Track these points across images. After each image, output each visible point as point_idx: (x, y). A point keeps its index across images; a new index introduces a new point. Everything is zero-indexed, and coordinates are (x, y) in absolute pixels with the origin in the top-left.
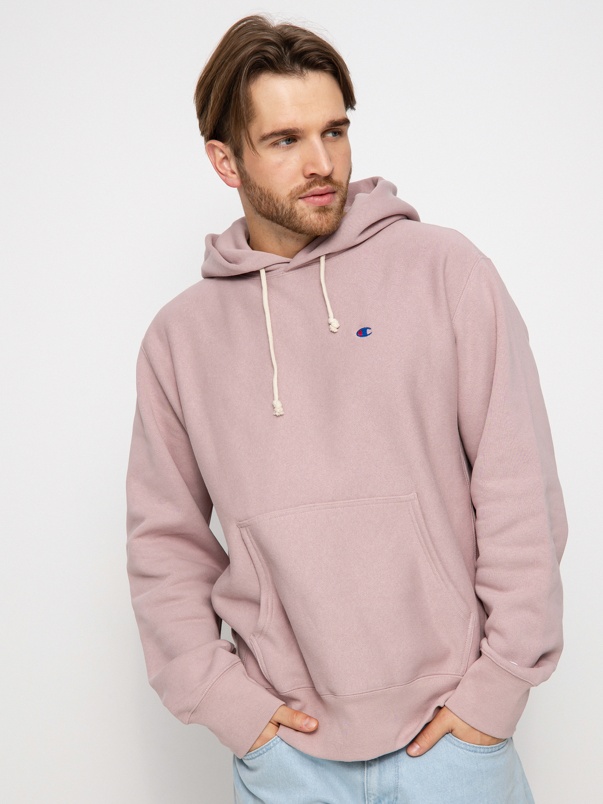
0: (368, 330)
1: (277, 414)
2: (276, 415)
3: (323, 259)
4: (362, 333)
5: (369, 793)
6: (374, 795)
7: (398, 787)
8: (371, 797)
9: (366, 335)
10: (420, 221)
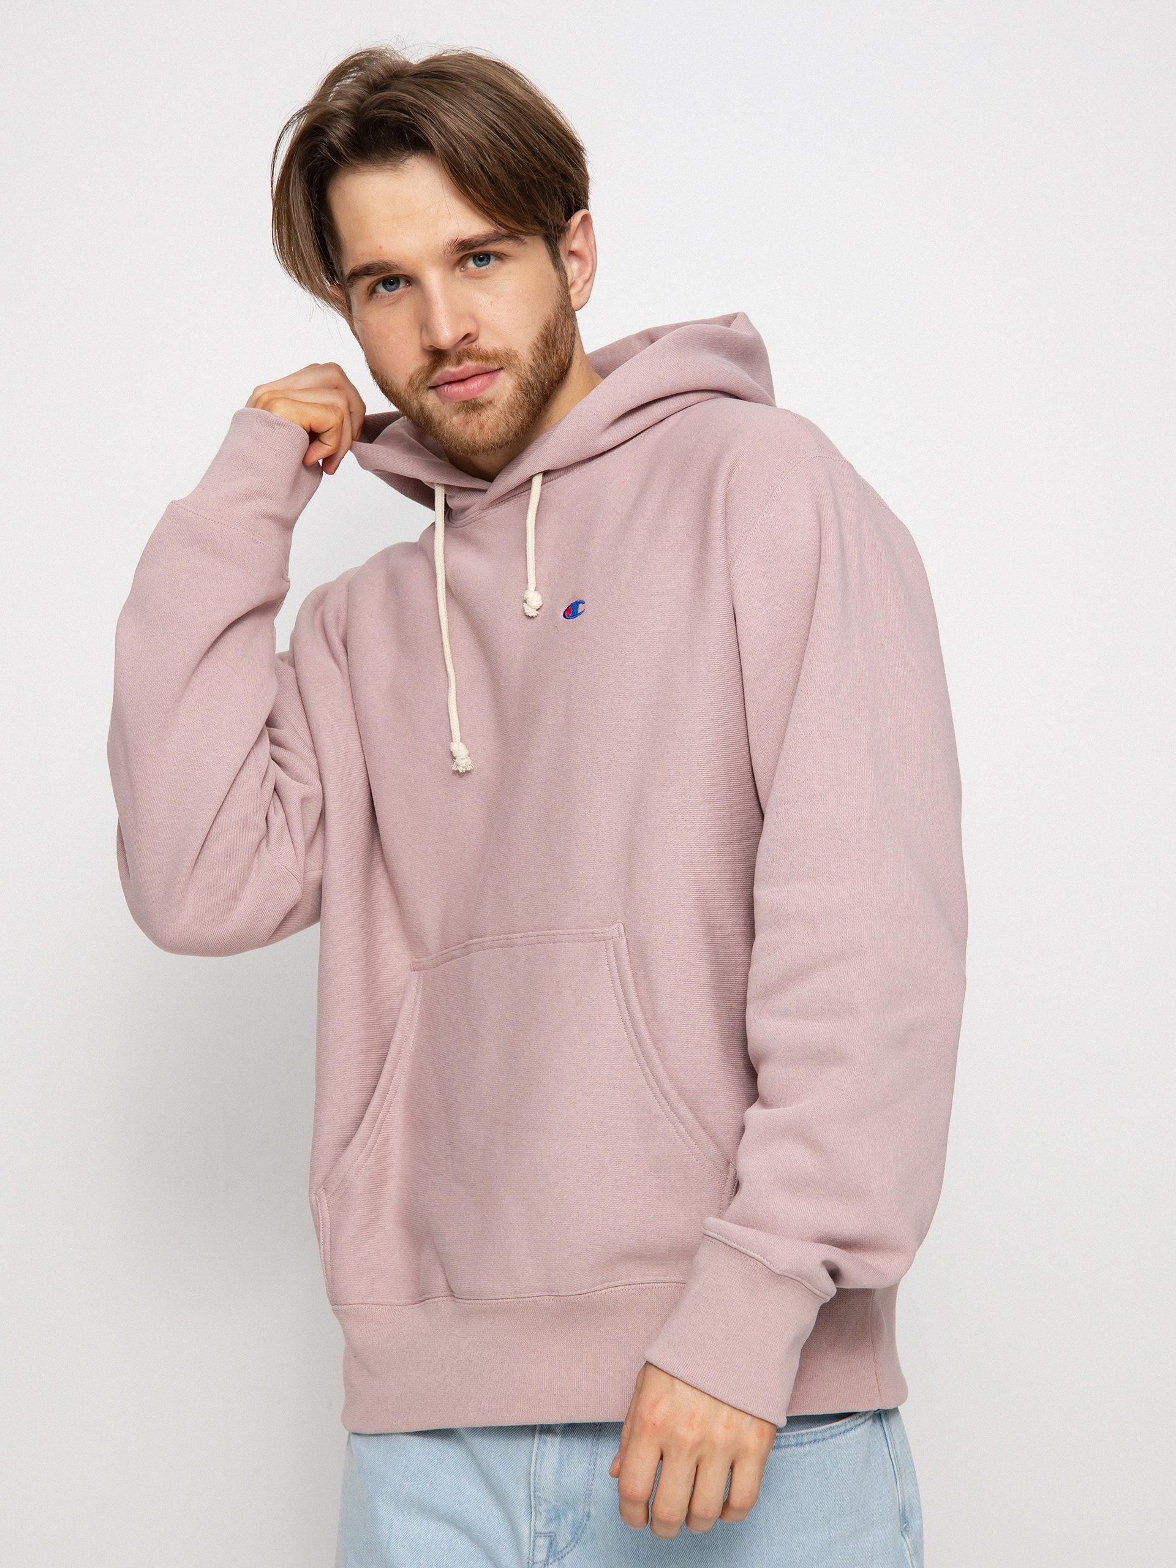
0: (581, 604)
1: (461, 770)
2: (458, 771)
3: (537, 481)
4: (572, 612)
5: (539, 1497)
6: (546, 1501)
7: (591, 1494)
8: (540, 1505)
9: (576, 615)
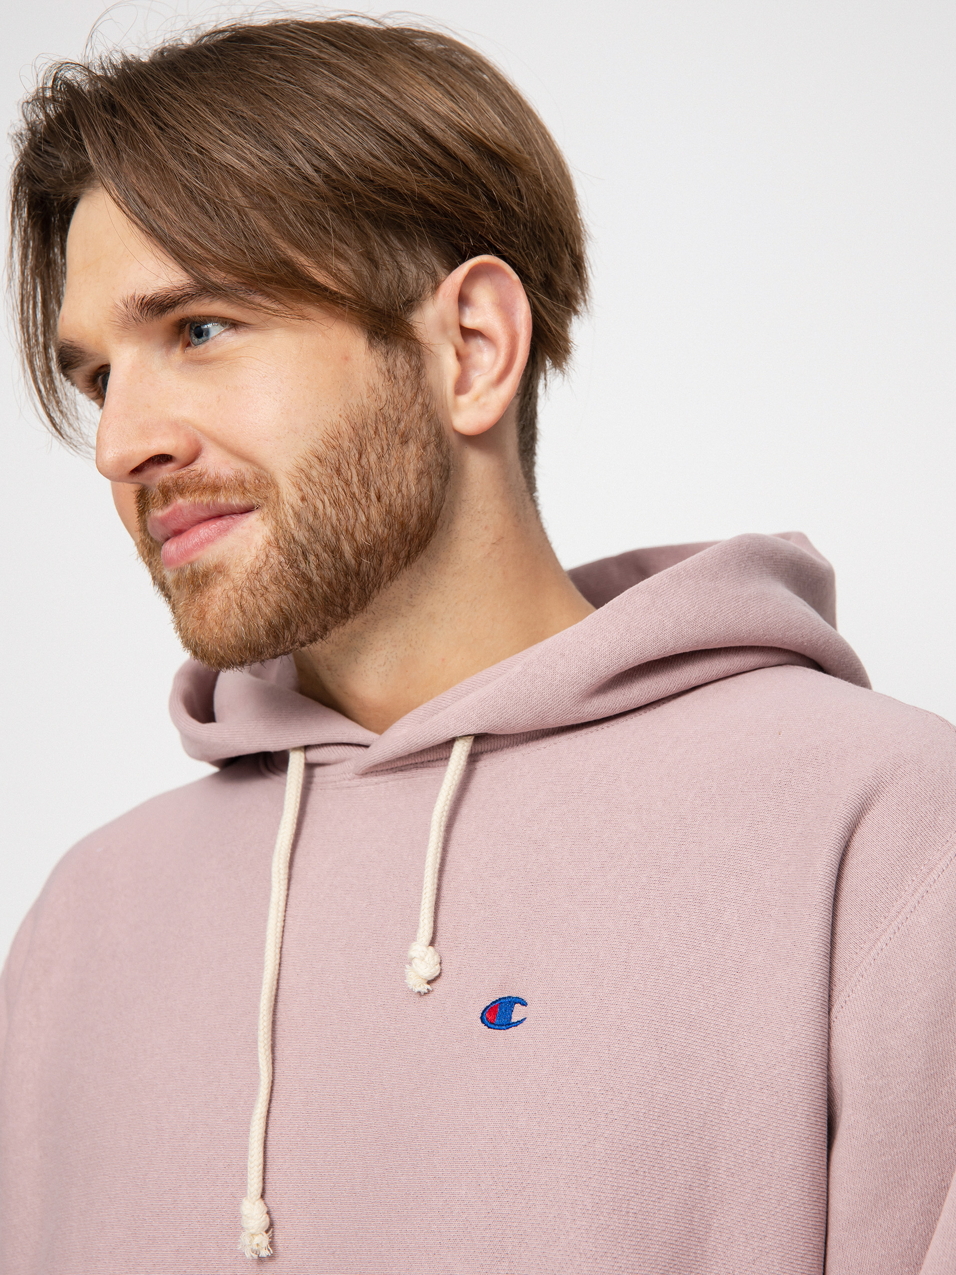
0: (517, 1006)
9: (512, 1025)
10: (870, 688)
